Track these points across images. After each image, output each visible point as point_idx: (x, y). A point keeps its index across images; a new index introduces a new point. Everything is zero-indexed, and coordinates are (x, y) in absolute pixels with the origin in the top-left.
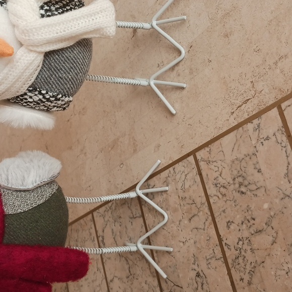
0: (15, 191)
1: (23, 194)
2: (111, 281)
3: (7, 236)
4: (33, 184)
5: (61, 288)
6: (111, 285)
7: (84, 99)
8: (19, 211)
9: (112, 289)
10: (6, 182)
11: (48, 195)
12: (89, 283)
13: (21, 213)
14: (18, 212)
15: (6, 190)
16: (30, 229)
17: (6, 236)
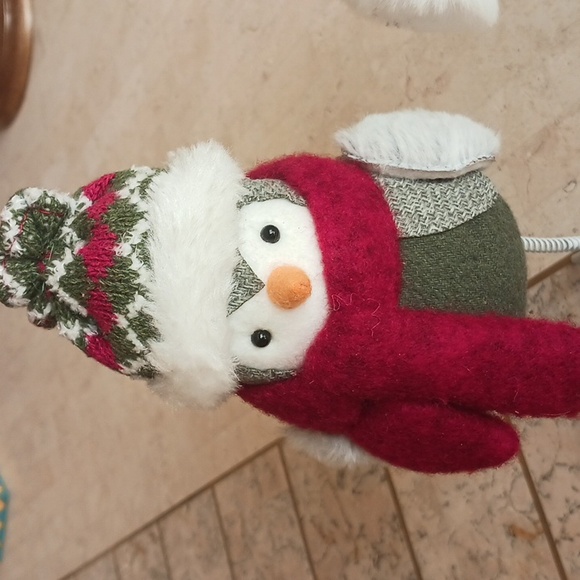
0: (416, 181)
1: (438, 189)
2: (545, 478)
3: (407, 295)
4: (461, 160)
5: (381, 520)
6: (545, 488)
7: (442, 54)
8: (432, 229)
9: (548, 496)
10: (395, 158)
11: (490, 195)
12: (471, 493)
13: (438, 234)
14: (430, 232)
15: (392, 181)
16: (461, 277)
17: (406, 293)
